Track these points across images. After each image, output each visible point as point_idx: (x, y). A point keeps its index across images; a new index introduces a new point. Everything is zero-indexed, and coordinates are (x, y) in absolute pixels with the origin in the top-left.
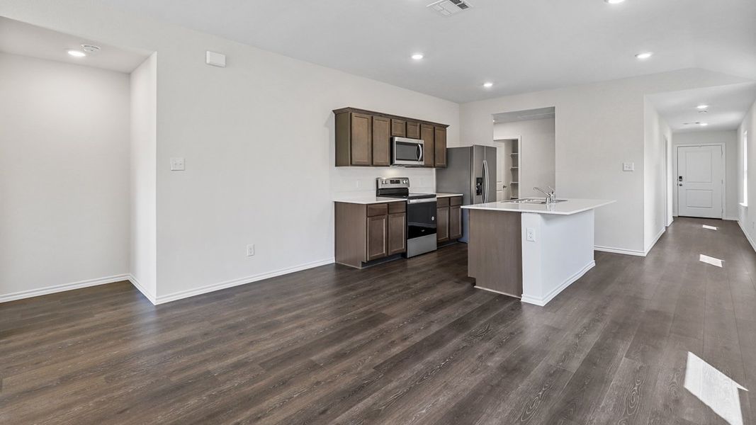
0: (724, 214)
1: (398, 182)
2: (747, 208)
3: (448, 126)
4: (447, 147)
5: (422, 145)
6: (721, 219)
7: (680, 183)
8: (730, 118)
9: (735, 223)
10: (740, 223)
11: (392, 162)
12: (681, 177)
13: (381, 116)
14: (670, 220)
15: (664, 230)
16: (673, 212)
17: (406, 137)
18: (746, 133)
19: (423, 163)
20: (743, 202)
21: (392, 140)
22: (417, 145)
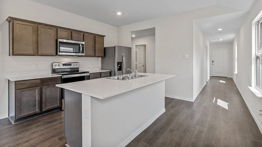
0: (228, 75)
1: (70, 65)
2: (237, 74)
3: (105, 36)
4: (105, 46)
5: (83, 45)
6: (227, 77)
7: (213, 63)
8: (231, 36)
9: (231, 79)
10: (233, 79)
11: (57, 54)
12: (213, 61)
13: (46, 26)
14: (209, 78)
15: (205, 84)
16: (210, 74)
17: (72, 40)
18: (237, 43)
19: (84, 54)
20: (235, 72)
21: (57, 40)
22: (79, 44)
